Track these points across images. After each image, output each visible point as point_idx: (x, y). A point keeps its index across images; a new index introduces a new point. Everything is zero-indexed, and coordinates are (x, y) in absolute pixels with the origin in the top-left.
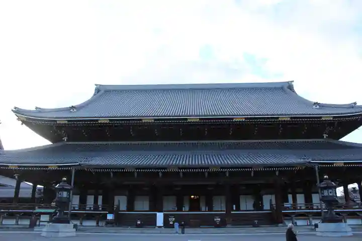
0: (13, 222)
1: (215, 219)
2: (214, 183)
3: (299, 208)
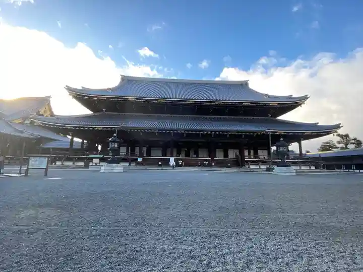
0: (71, 163)
1: (205, 162)
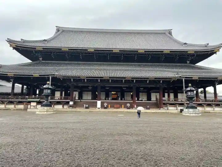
0: (12, 106)
3: (171, 100)
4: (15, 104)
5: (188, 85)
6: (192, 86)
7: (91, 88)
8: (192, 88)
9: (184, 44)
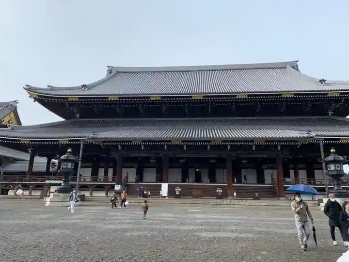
1: (217, 191)
2: (216, 156)
3: (301, 182)
4: (31, 189)
5: (330, 151)
6: (337, 153)
7: (154, 161)
8: (338, 156)
9: (320, 81)
